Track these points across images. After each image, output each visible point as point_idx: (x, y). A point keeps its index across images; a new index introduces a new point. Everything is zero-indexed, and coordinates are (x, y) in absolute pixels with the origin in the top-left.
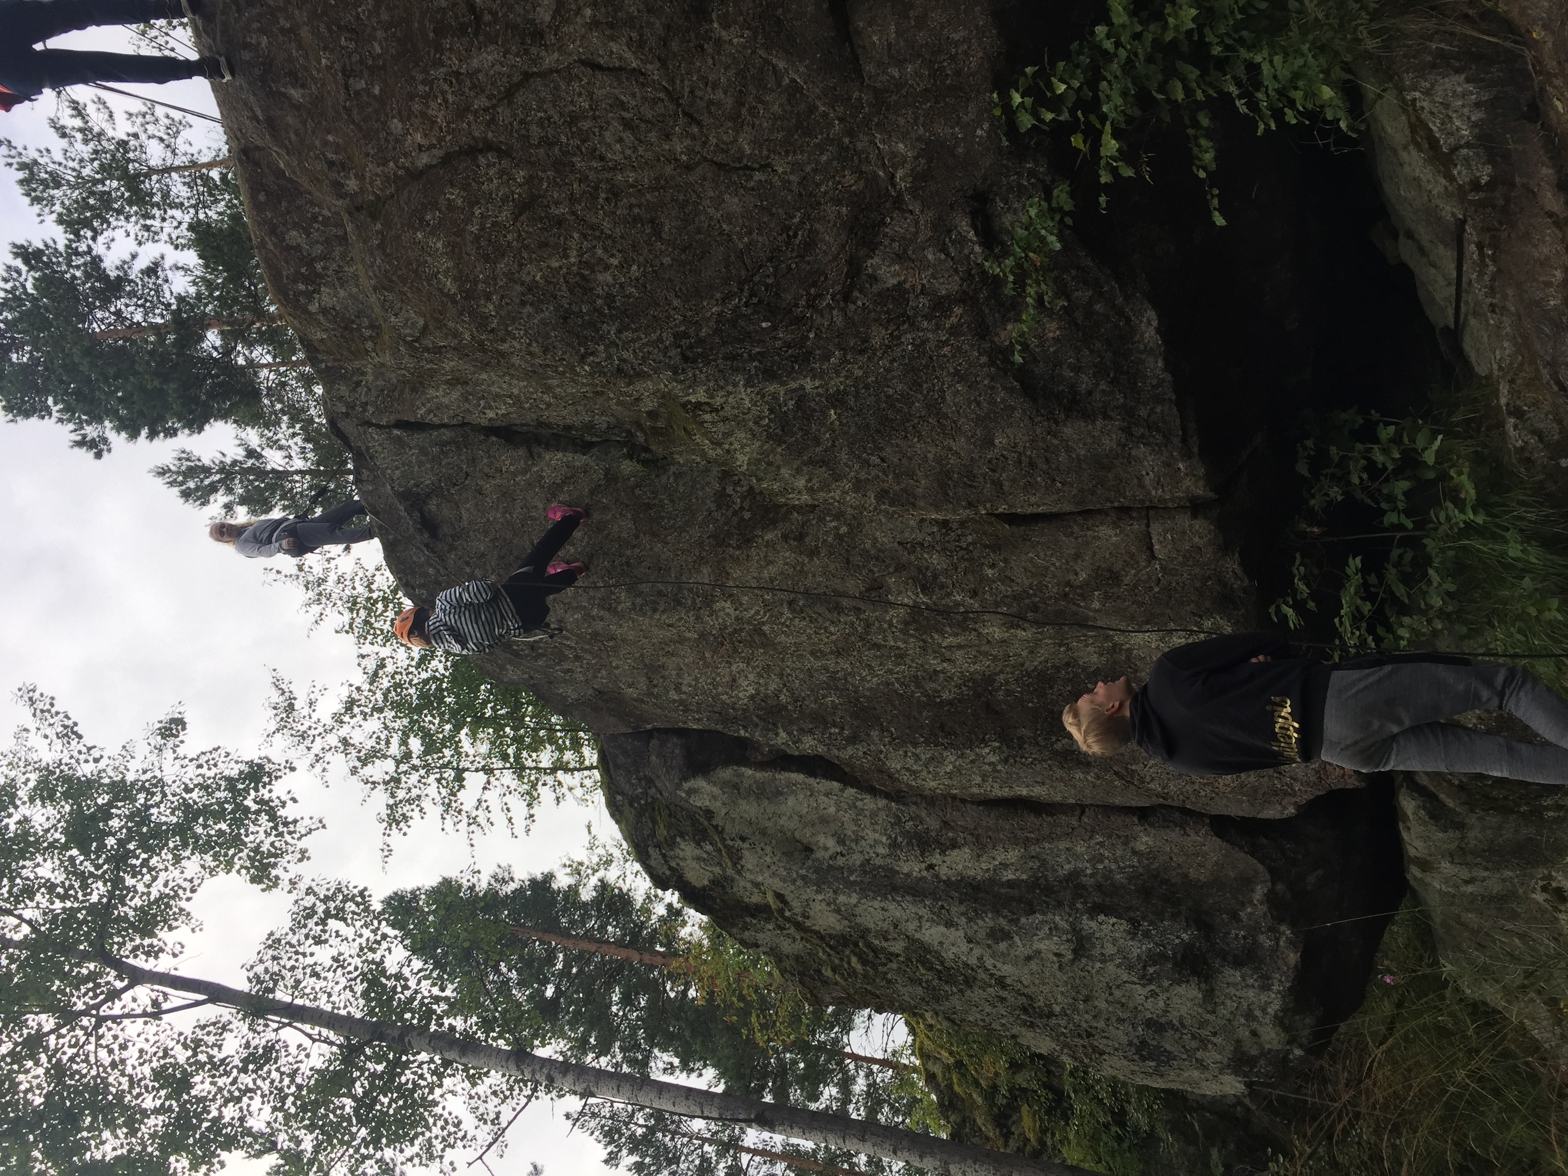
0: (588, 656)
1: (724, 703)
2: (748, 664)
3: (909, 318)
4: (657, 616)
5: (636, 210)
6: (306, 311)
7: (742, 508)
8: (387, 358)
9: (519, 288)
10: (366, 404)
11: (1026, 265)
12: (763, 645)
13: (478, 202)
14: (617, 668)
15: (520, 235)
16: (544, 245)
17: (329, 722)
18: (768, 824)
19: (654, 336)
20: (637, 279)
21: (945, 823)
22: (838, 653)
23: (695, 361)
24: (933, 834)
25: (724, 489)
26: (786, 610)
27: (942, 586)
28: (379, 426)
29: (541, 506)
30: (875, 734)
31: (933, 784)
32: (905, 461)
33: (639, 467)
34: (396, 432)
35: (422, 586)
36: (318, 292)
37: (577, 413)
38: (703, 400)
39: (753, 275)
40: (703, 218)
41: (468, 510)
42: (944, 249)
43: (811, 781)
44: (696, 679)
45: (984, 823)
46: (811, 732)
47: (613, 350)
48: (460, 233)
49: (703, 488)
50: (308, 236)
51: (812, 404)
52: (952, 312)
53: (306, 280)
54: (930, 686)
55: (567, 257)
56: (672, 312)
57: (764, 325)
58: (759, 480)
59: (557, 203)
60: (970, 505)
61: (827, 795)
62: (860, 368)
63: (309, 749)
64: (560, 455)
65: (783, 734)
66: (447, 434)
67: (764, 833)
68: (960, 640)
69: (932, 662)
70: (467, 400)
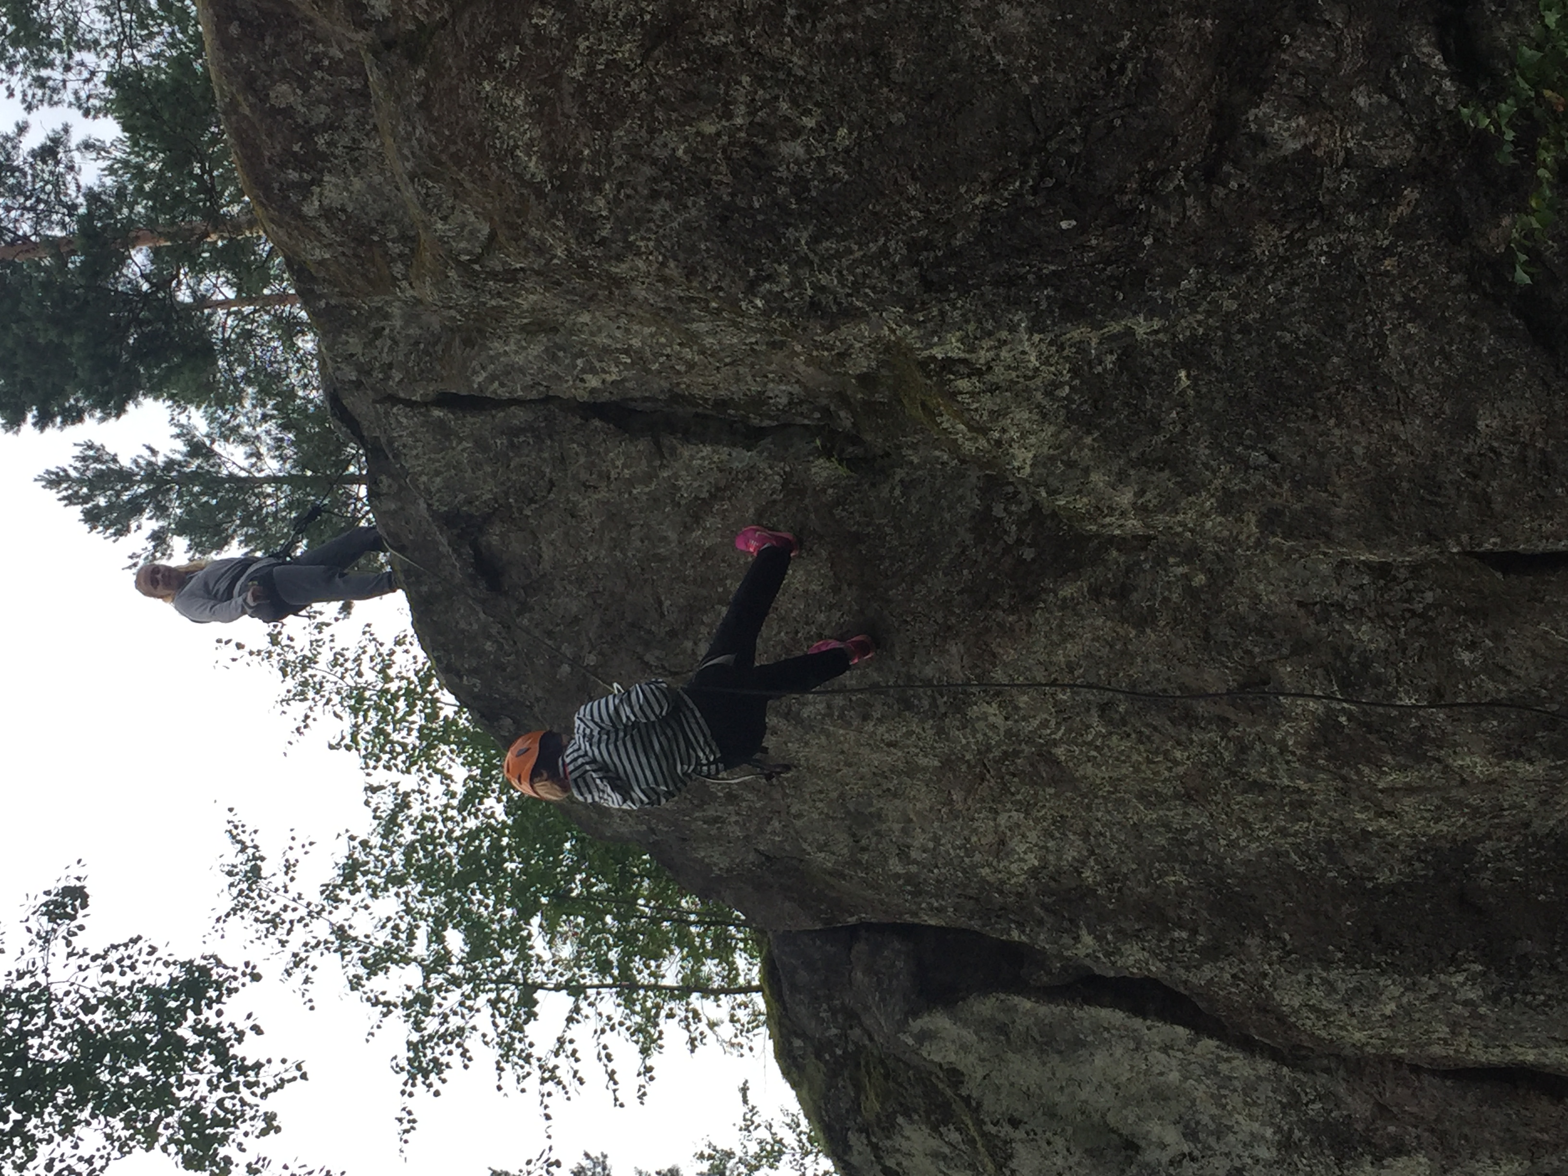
0: (750, 796)
1: (983, 880)
2: (1027, 814)
3: (1321, 209)
4: (869, 727)
5: (849, 35)
6: (299, 215)
7: (1019, 542)
8: (427, 292)
9: (648, 170)
10: (390, 366)
11: (1537, 112)
12: (1054, 781)
13: (583, 29)
14: (799, 816)
15: (652, 82)
16: (690, 97)
17: (317, 899)
18: (1062, 1099)
19: (873, 248)
20: (847, 151)
21: (1382, 1109)
22: (1188, 798)
23: (943, 289)
24: (1360, 1127)
25: (989, 508)
26: (1095, 720)
27: (1378, 682)
28: (409, 404)
29: (672, 536)
30: (1253, 942)
31: (1359, 1036)
32: (1312, 461)
33: (842, 471)
34: (437, 413)
35: (474, 672)
36: (319, 183)
37: (738, 378)
38: (955, 354)
39: (1049, 138)
40: (961, 45)
41: (552, 543)
42: (1387, 88)
43: (1137, 1023)
44: (936, 839)
45: (1455, 1110)
46: (1137, 936)
47: (804, 272)
48: (554, 81)
49: (950, 508)
50: (306, 91)
51: (1148, 361)
52: (1399, 195)
53: (301, 163)
54: (1354, 859)
55: (729, 116)
56: (905, 206)
57: (1064, 225)
58: (1053, 493)
59: (716, 27)
60: (1431, 537)
61: (1165, 1049)
62: (1232, 297)
63: (283, 943)
64: (707, 450)
65: (1088, 939)
66: (520, 416)
67: (1051, 1113)
68: (1412, 777)
69: (1358, 816)
70: (554, 358)
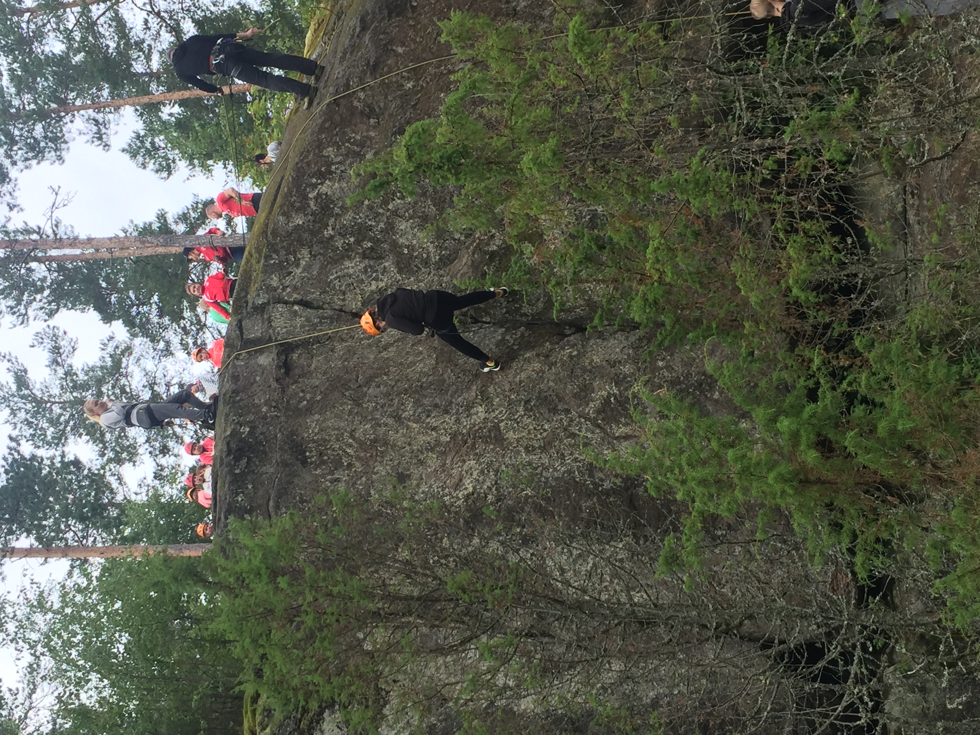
0: (358, 464)
2: (478, 461)
7: (514, 344)
14: (376, 474)
22: (544, 449)
26: (521, 409)
28: (286, 303)
29: (372, 356)
34: (296, 307)
36: (322, 184)
41: (318, 360)
50: (338, 150)
54: (598, 475)
69: (606, 452)
70: (366, 272)
